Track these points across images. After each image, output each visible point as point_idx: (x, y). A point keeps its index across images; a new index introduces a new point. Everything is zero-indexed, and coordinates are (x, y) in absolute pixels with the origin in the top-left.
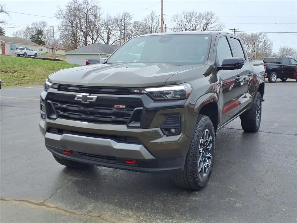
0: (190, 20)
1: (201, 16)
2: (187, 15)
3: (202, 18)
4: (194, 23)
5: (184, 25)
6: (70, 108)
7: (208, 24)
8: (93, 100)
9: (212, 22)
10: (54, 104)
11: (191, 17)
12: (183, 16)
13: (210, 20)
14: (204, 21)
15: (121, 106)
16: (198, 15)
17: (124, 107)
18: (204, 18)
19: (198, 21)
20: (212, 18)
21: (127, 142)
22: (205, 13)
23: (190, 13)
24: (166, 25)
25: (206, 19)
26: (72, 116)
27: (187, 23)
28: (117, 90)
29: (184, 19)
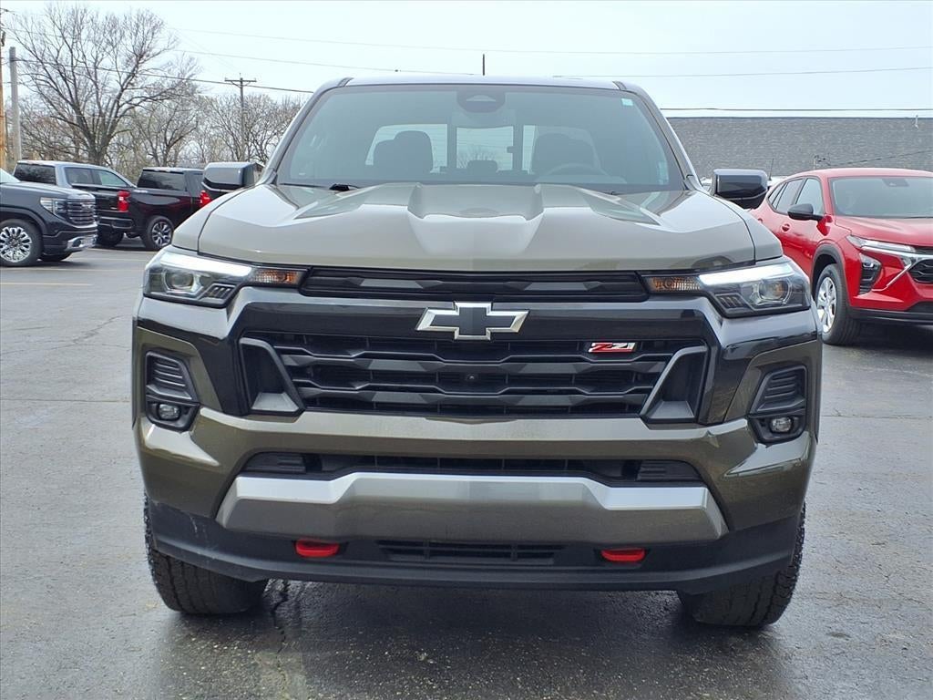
0: (77, 37)
1: (114, 26)
2: (64, 21)
3: (118, 34)
4: (89, 49)
5: (55, 55)
6: (377, 365)
7: (140, 56)
8: (515, 328)
9: (155, 50)
10: (280, 352)
11: (77, 26)
12: (49, 22)
13: (148, 42)
14: (127, 46)
15: (618, 346)
16: (101, 20)
17: (631, 346)
18: (127, 33)
19: (104, 44)
20: (155, 36)
21: (642, 481)
22: (130, 18)
23: (74, 13)
24: (12, 50)
25: (134, 37)
26: (380, 397)
27: (65, 50)
28: (599, 283)
29: (52, 33)
